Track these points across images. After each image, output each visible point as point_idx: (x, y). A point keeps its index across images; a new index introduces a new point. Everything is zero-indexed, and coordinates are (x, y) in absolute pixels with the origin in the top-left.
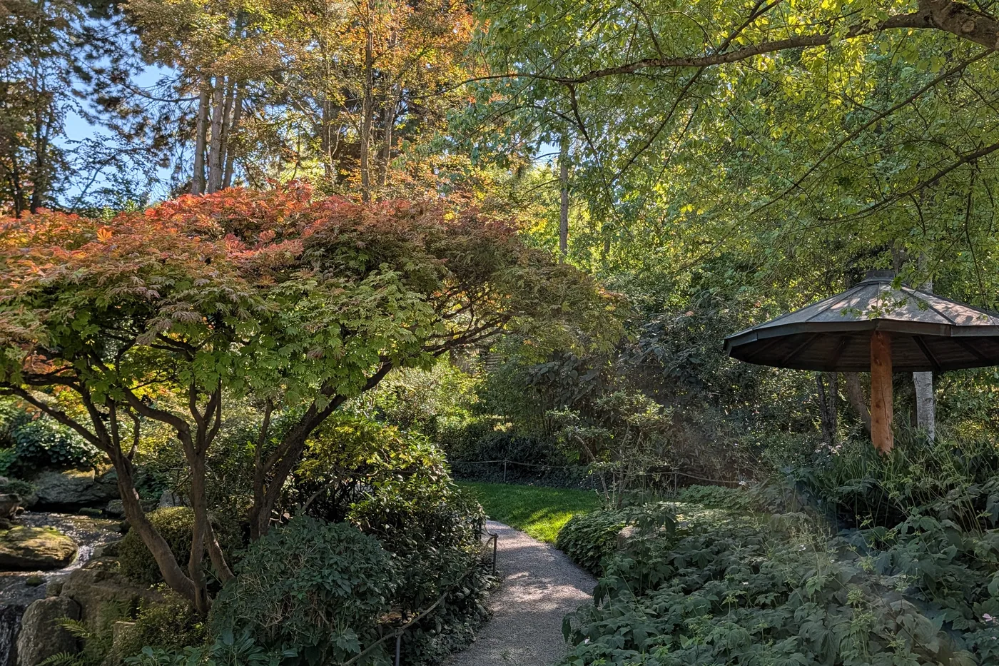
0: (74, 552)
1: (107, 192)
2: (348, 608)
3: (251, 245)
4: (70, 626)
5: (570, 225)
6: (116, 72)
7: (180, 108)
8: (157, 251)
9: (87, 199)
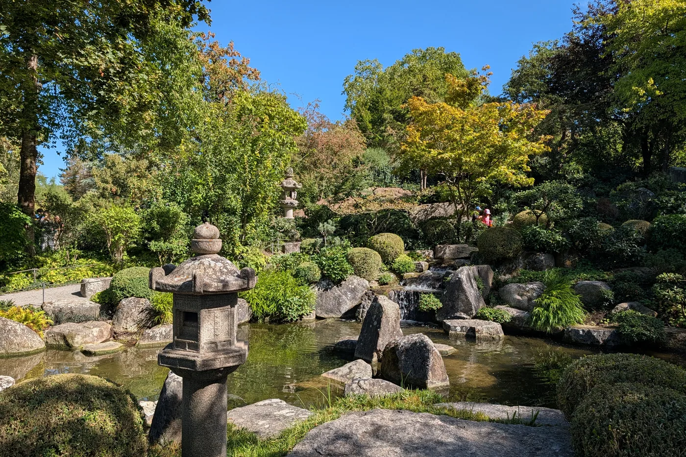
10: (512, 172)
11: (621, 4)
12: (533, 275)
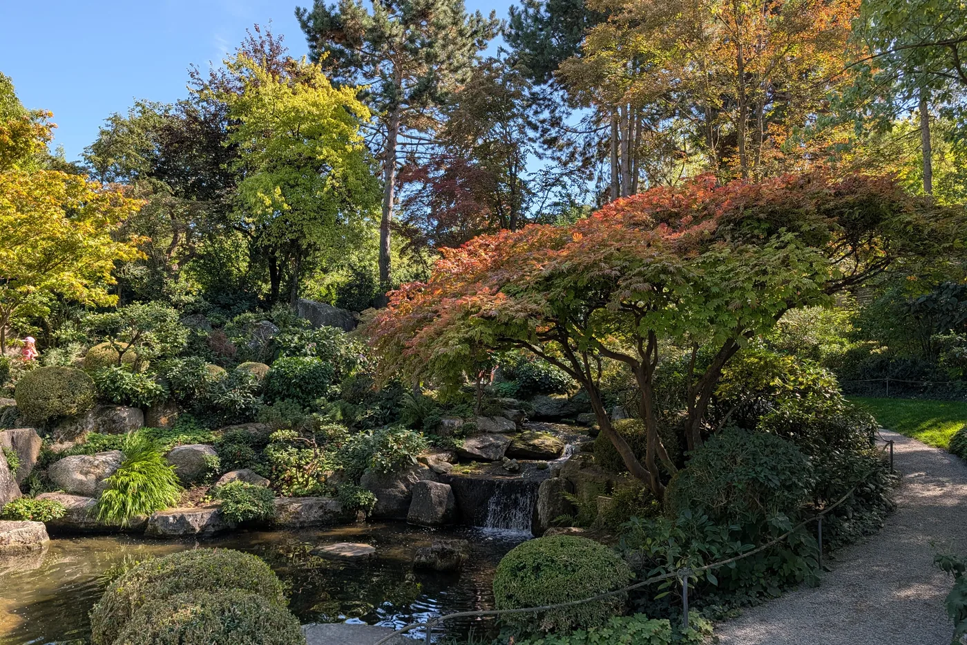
0: (563, 448)
1: (556, 204)
2: (778, 497)
3: (675, 229)
4: (569, 497)
5: (934, 168)
6: (554, 119)
7: (598, 135)
8: (614, 243)
9: (544, 211)
10: (82, 283)
11: (247, 85)
12: (109, 440)
